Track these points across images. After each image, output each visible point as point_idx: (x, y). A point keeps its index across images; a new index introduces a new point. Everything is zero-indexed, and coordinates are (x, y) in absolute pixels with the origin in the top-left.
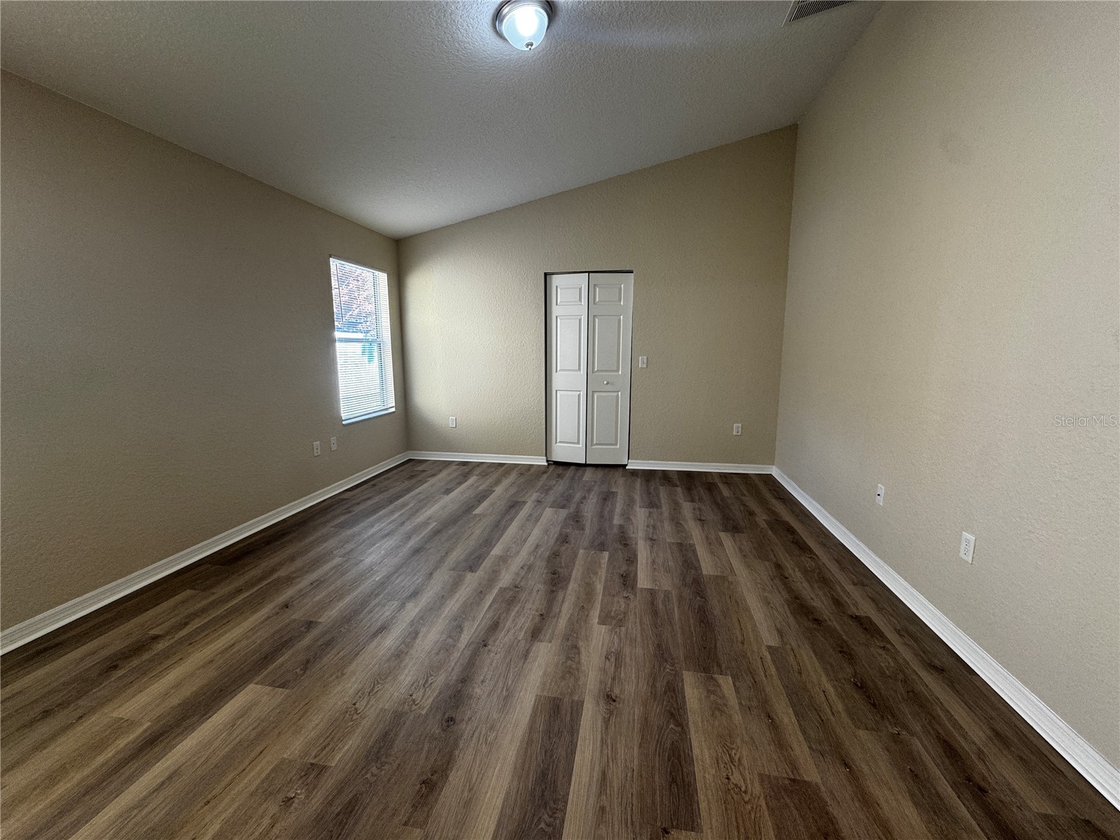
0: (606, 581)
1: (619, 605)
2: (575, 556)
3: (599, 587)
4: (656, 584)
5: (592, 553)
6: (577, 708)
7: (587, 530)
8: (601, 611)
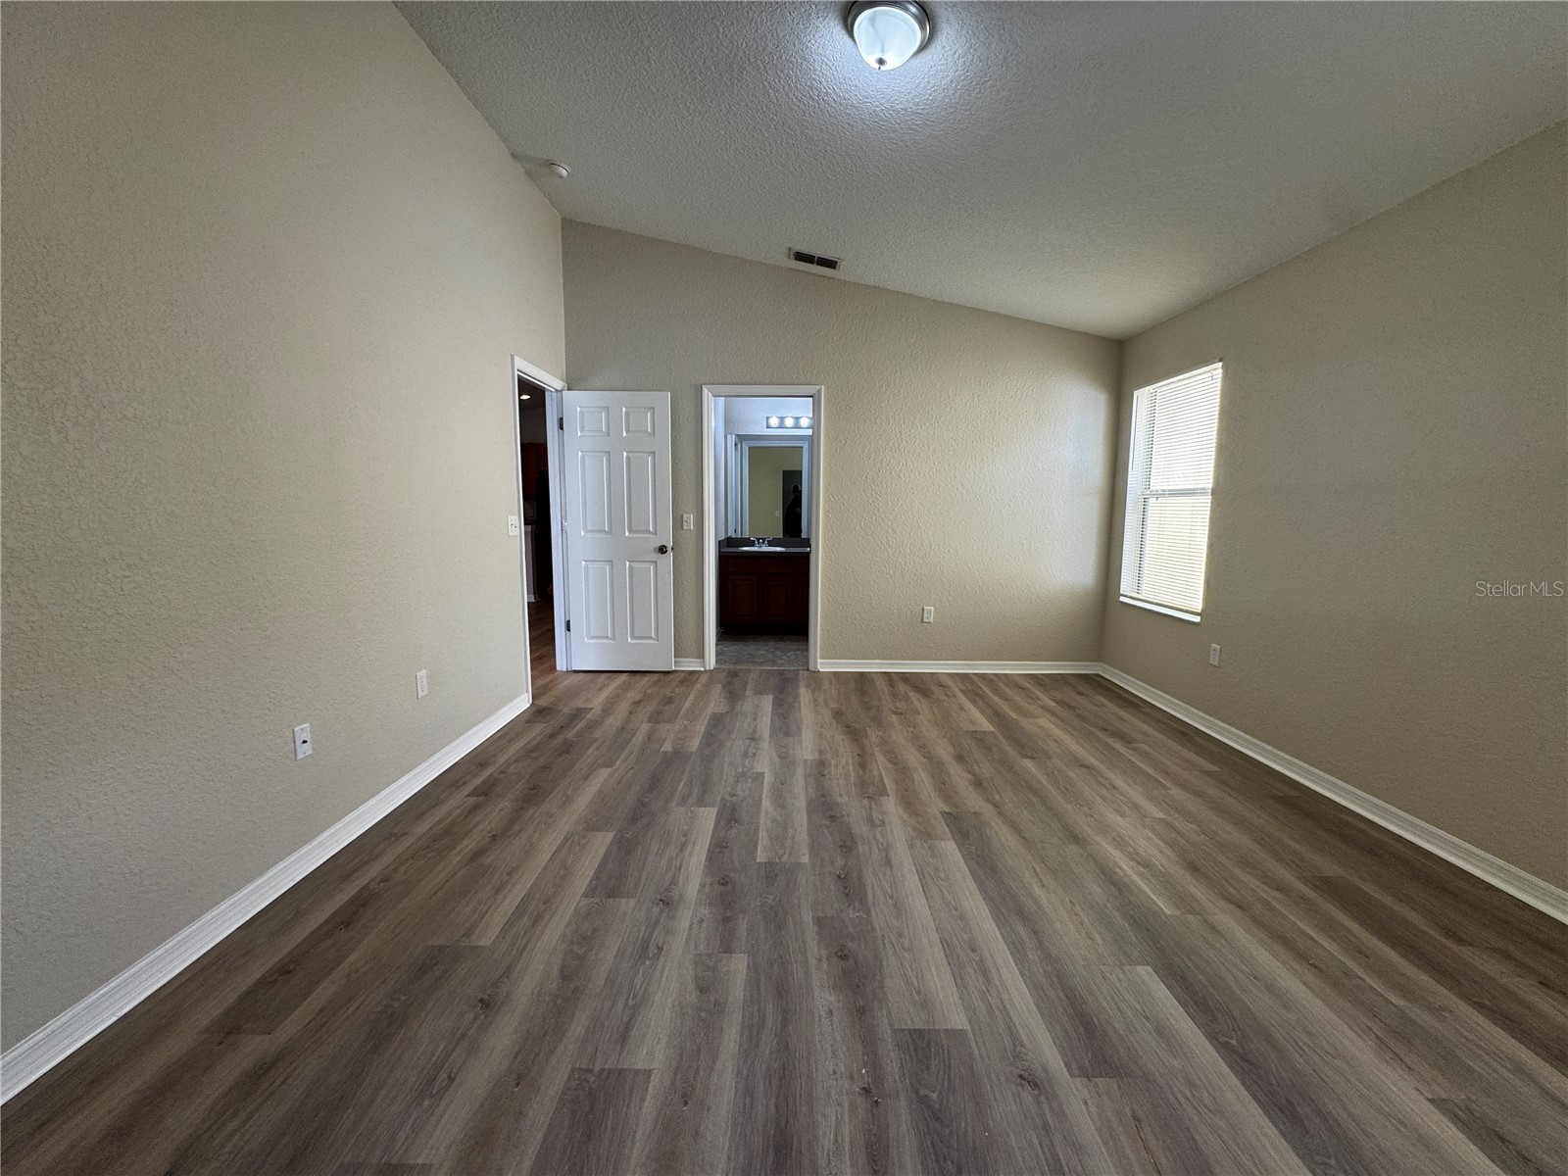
0: (758, 813)
1: (744, 789)
2: (814, 847)
3: (766, 804)
4: (692, 813)
5: (786, 856)
6: (774, 731)
7: (808, 917)
8: (762, 782)
